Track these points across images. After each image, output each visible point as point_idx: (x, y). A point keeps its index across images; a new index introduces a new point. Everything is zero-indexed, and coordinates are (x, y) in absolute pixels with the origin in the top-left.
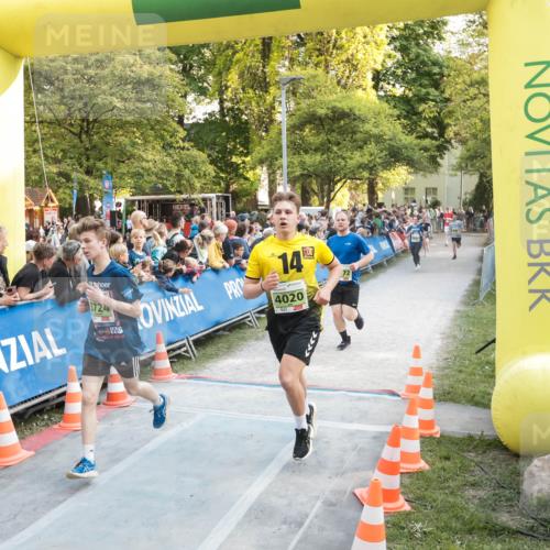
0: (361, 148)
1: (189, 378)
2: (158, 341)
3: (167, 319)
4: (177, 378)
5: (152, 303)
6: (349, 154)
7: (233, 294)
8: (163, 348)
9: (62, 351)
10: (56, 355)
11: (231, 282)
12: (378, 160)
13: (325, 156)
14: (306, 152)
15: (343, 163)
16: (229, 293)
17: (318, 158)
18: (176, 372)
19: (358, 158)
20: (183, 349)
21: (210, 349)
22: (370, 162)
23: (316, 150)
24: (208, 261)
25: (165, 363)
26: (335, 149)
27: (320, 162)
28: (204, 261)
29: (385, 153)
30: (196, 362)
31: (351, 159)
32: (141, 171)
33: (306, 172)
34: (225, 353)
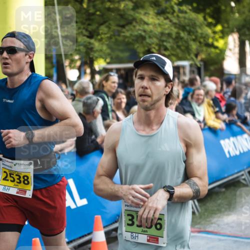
1: (199, 232)
7: (229, 152)
9: (84, 202)
10: (79, 205)
11: (227, 140)
16: (226, 151)
21: (210, 205)
24: (204, 119)
28: (201, 119)
30: (201, 217)
32: (143, 34)
34: (226, 210)
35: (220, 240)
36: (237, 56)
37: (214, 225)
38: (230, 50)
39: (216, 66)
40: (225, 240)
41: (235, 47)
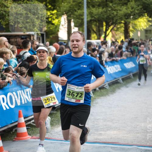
0: (126, 4)
2: (19, 116)
3: (23, 103)
4: (31, 139)
5: (14, 93)
6: (119, 8)
8: (22, 120)
12: (136, 11)
13: (104, 9)
14: (93, 6)
15: (115, 13)
17: (101, 10)
18: (30, 135)
19: (124, 10)
20: (32, 121)
22: (131, 12)
23: (99, 6)
25: (24, 130)
26: (111, 4)
27: (102, 13)
29: (140, 7)
31: (120, 10)
33: (93, 18)
35: (52, 143)
36: (66, 29)
37: (48, 134)
38: (62, 25)
39: (54, 35)
40: (55, 142)
41: (65, 23)
